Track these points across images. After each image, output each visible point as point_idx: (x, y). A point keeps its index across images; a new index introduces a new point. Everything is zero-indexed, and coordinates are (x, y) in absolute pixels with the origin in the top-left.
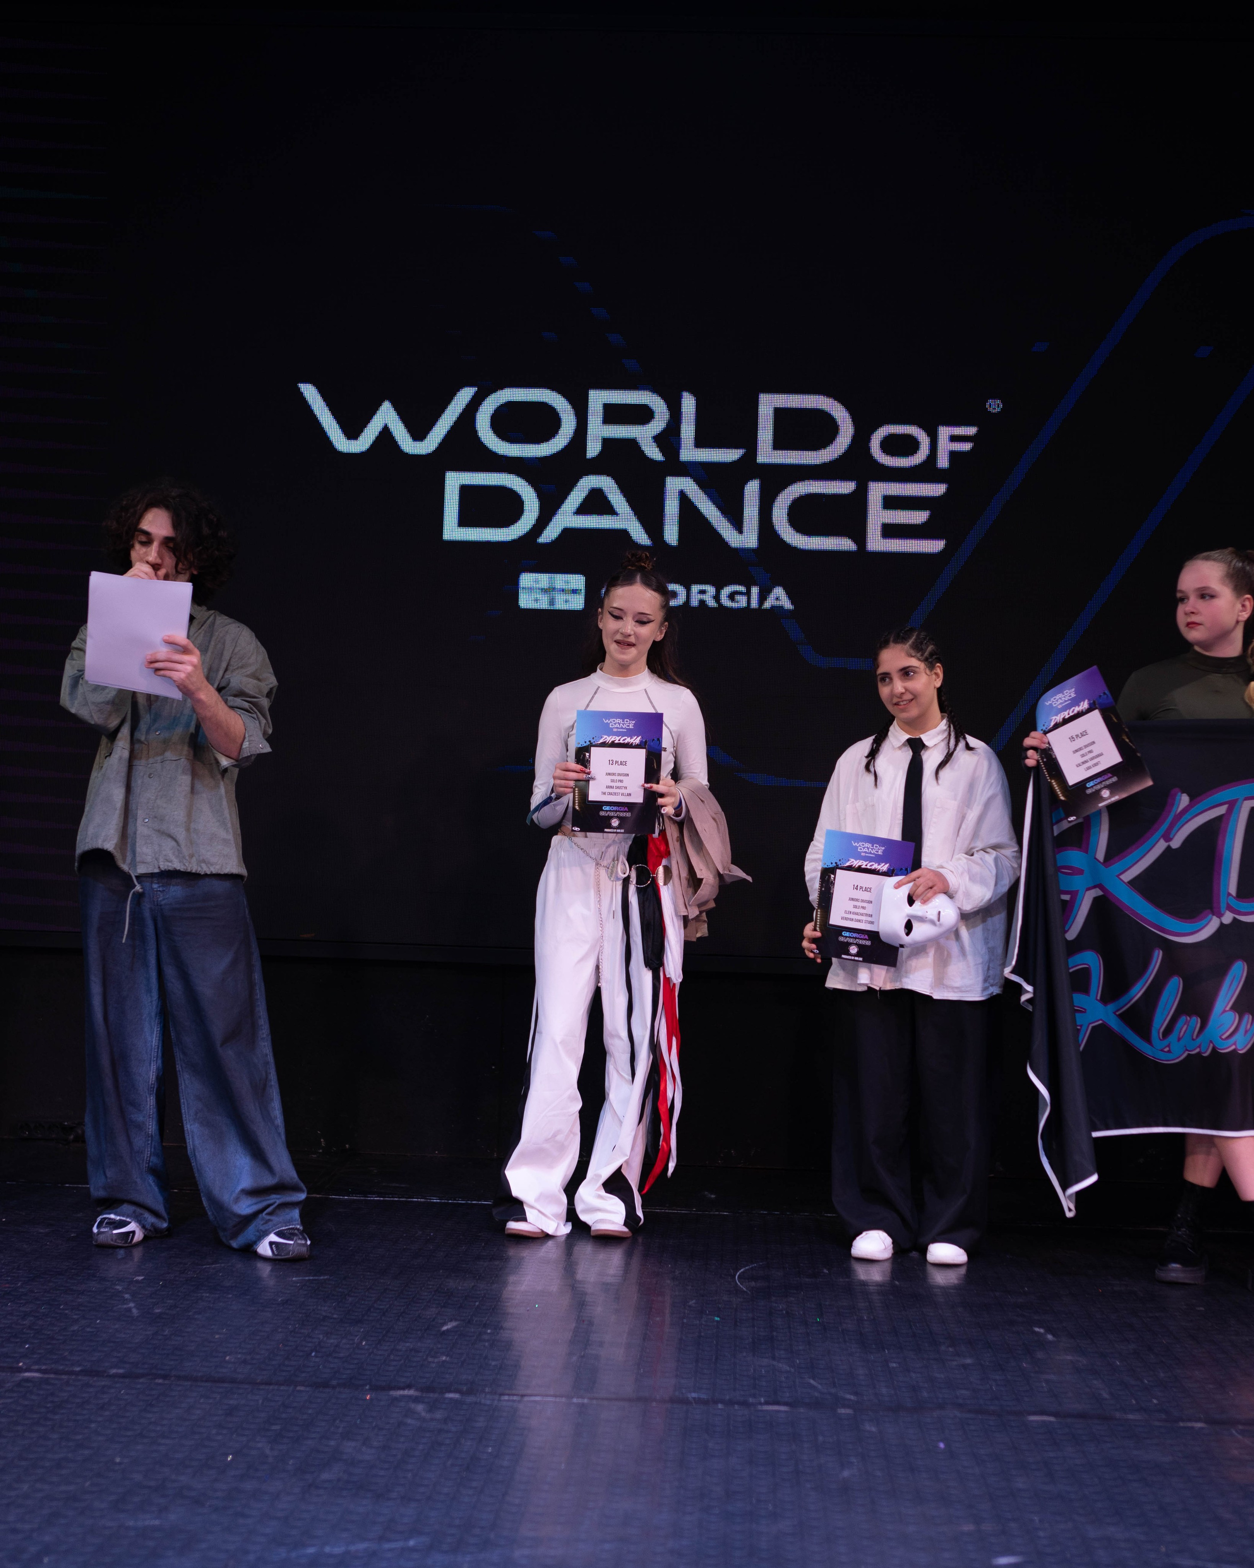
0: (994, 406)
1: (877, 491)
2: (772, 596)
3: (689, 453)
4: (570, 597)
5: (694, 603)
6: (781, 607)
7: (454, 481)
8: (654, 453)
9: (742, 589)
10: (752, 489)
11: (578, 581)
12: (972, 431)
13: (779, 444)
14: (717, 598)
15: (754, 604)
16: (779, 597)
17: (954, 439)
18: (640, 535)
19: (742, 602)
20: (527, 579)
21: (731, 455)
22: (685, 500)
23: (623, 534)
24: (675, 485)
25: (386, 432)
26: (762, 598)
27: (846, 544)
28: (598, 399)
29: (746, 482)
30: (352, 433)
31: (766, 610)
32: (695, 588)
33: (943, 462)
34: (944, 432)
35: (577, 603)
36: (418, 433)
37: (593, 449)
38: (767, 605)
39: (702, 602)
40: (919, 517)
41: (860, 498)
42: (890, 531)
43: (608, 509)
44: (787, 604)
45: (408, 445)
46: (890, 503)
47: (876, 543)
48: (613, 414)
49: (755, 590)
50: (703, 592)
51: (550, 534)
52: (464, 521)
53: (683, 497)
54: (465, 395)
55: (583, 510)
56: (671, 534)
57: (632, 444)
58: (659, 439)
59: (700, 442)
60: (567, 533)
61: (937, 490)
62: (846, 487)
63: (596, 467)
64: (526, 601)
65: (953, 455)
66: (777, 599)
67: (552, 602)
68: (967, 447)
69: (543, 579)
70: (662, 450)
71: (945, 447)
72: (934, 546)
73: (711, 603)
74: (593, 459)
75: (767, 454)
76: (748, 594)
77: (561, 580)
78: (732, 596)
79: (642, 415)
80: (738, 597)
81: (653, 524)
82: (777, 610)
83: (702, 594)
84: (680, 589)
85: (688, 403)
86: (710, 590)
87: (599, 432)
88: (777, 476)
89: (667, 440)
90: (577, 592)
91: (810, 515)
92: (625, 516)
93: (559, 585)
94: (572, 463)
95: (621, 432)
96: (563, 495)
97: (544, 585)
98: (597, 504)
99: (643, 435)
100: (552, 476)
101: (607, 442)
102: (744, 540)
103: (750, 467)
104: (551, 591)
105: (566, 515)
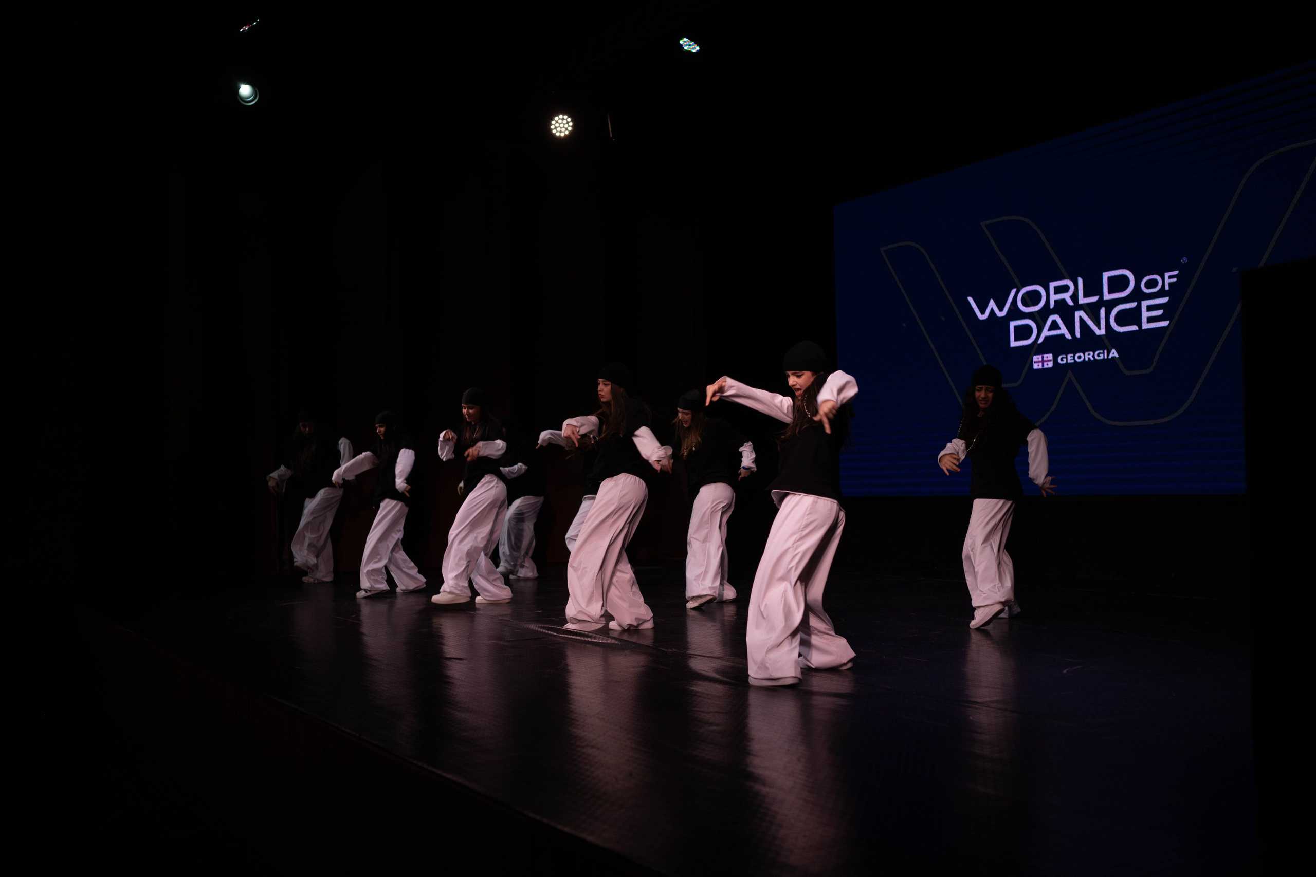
0: (1184, 261)
1: (1144, 304)
2: (1112, 352)
3: (1082, 300)
4: (1048, 363)
5: (1087, 359)
6: (1115, 357)
7: (1012, 325)
8: (1071, 303)
9: (1102, 351)
10: (1103, 312)
11: (1050, 356)
12: (1176, 273)
13: (1111, 291)
14: (1094, 356)
15: (1106, 357)
16: (1114, 353)
17: (1170, 277)
18: (1068, 336)
19: (1102, 357)
20: (1035, 358)
21: (1094, 299)
22: (1081, 320)
23: (1063, 336)
24: (1079, 314)
25: (992, 310)
26: (1108, 355)
27: (1135, 328)
28: (1052, 285)
29: (1100, 309)
30: (983, 312)
31: (1110, 359)
32: (1086, 354)
33: (1166, 289)
34: (1166, 277)
35: (1050, 365)
36: (1001, 308)
37: (1052, 305)
38: (1111, 356)
39: (1089, 358)
40: (1160, 312)
41: (1139, 308)
42: (1149, 320)
43: (1058, 328)
44: (1116, 355)
45: (999, 314)
46: (1148, 308)
47: (1145, 325)
48: (1058, 290)
49: (1106, 351)
50: (1089, 355)
51: (1041, 340)
52: (1016, 339)
53: (1081, 318)
54: (1013, 292)
55: (1050, 330)
56: (1078, 336)
57: (1064, 300)
58: (1071, 297)
59: (1086, 295)
60: (1046, 338)
61: (1165, 300)
62: (1133, 305)
63: (1053, 312)
64: (1035, 367)
65: (1169, 285)
66: (1113, 353)
67: (1043, 366)
68: (1175, 280)
69: (1040, 357)
70: (1073, 302)
71: (1166, 282)
72: (1164, 324)
73: (1092, 359)
74: (1053, 308)
75: (1107, 296)
76: (1104, 353)
77: (1045, 356)
78: (1098, 355)
79: (1065, 289)
80: (1100, 355)
81: (1071, 330)
82: (1113, 358)
83: (1089, 356)
84: (1082, 355)
85: (1080, 281)
86: (1092, 353)
87: (1054, 298)
88: (1111, 305)
89: (1074, 297)
90: (1050, 361)
91: (1122, 319)
92: (1063, 330)
93: (1045, 359)
94: (1046, 311)
95: (1060, 296)
96: (1045, 323)
97: (1040, 359)
98: (1055, 326)
99: (1067, 296)
100: (1040, 318)
101: (1056, 301)
102: (1101, 332)
103: (1101, 303)
104: (1043, 361)
105: (1046, 333)
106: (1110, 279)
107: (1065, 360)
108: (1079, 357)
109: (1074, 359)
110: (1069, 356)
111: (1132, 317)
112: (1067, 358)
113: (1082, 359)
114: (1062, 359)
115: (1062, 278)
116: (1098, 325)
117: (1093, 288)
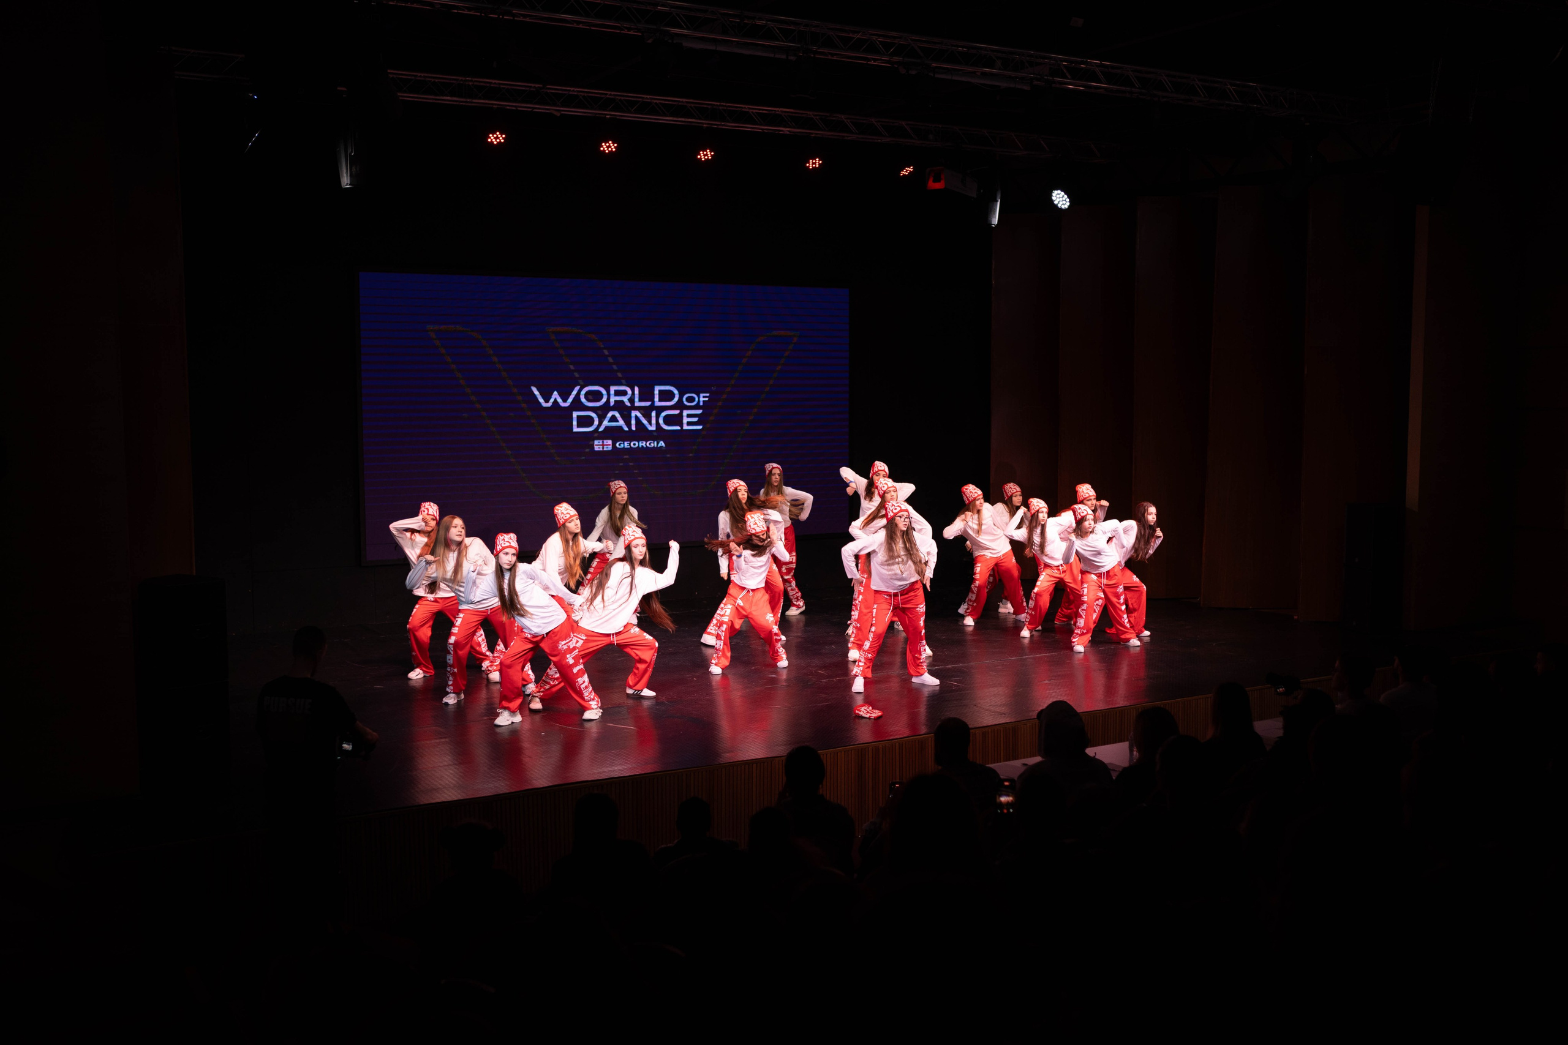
0: (713, 387)
1: (685, 413)
2: (660, 443)
3: (637, 404)
4: (608, 447)
5: (639, 446)
7: (575, 414)
8: (628, 404)
9: (652, 442)
10: (654, 414)
11: (610, 442)
12: (708, 395)
13: (660, 400)
14: (646, 444)
15: (655, 446)
16: (662, 444)
19: (652, 446)
20: (596, 442)
24: (634, 413)
25: (555, 399)
26: (658, 444)
27: (678, 428)
28: (613, 389)
29: (651, 412)
30: (547, 401)
31: (658, 447)
32: (640, 442)
33: (701, 404)
34: (702, 395)
35: (610, 448)
36: (565, 401)
37: (612, 404)
38: (659, 445)
39: (642, 446)
40: (695, 420)
41: (681, 415)
42: (689, 424)
44: (664, 445)
45: (563, 404)
46: (689, 416)
47: (686, 427)
48: (617, 393)
49: (656, 443)
52: (579, 426)
54: (577, 388)
55: (609, 421)
56: (634, 428)
59: (640, 400)
60: (607, 428)
61: (699, 412)
62: (677, 412)
63: (613, 409)
64: (596, 448)
65: (703, 401)
67: (603, 448)
68: (707, 399)
69: (601, 441)
71: (702, 399)
72: (700, 427)
73: (645, 446)
75: (657, 403)
76: (654, 443)
77: (605, 441)
78: (650, 444)
81: (629, 424)
82: (661, 447)
83: (643, 444)
84: (637, 443)
86: (644, 443)
87: (613, 400)
88: (660, 409)
89: (631, 400)
90: (610, 445)
91: (668, 420)
92: (621, 423)
93: (605, 443)
94: (606, 408)
95: (618, 398)
96: (605, 417)
97: (601, 443)
98: (613, 419)
99: (625, 399)
100: (602, 412)
101: (615, 401)
102: (653, 428)
103: (653, 407)
104: (603, 445)
105: (606, 423)
106: (660, 391)
107: (622, 445)
108: (634, 444)
109: (630, 445)
110: (626, 443)
111: (676, 420)
112: (624, 444)
113: (637, 445)
114: (619, 445)
115: (621, 384)
116: (650, 423)
117: (647, 395)
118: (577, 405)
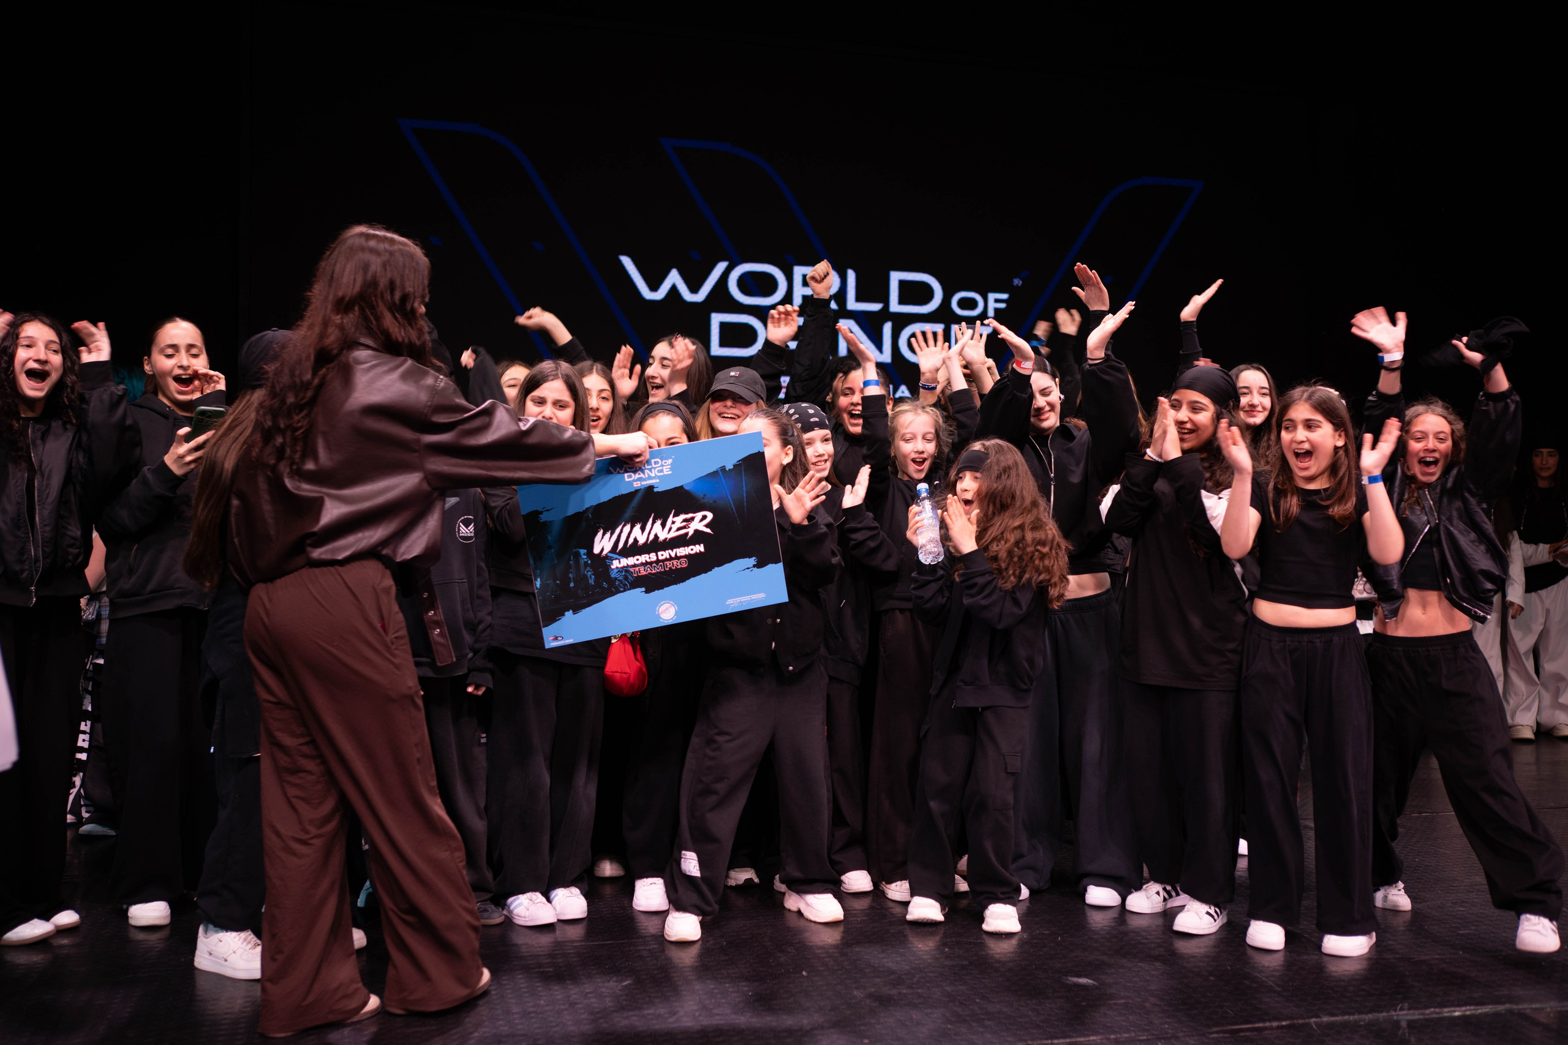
0: (1017, 282)
7: (716, 320)
10: (887, 329)
12: (1005, 296)
13: (902, 301)
17: (997, 301)
21: (876, 307)
25: (674, 287)
28: (799, 271)
29: (884, 324)
30: (654, 287)
33: (992, 314)
34: (992, 297)
36: (694, 289)
45: (688, 296)
52: (723, 343)
62: (939, 328)
65: (996, 310)
68: (1003, 306)
71: (992, 306)
85: (851, 276)
87: (799, 292)
88: (901, 321)
89: (840, 296)
101: (805, 298)
102: (886, 358)
103: (885, 314)
106: (902, 284)
116: (880, 348)
117: (873, 289)
118: (720, 299)
